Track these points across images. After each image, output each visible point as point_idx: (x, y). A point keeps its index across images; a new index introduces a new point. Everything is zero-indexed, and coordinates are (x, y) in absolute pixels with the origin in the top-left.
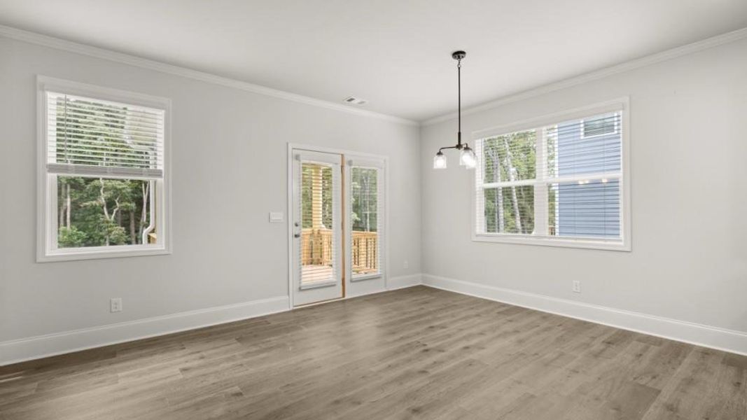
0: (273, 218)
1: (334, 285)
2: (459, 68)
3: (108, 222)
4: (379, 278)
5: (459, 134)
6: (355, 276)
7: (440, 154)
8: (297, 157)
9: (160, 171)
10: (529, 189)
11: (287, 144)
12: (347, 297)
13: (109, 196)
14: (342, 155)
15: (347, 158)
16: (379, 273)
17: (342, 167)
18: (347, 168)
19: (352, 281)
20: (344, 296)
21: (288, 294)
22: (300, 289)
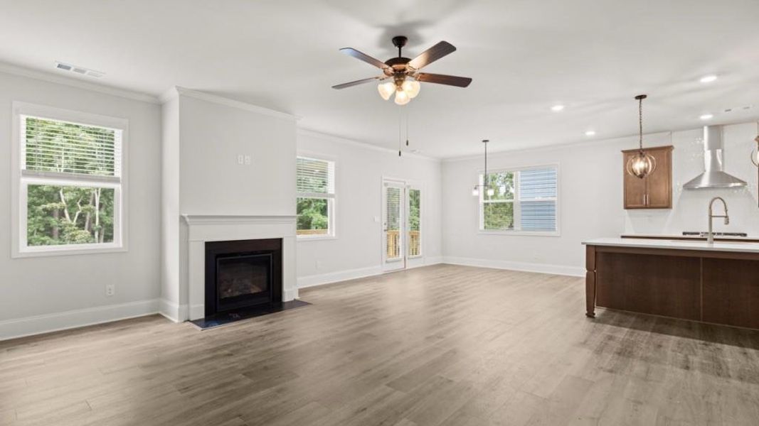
0: (375, 220)
3: (71, 226)
10: (512, 204)
12: (407, 268)
13: (72, 198)
19: (408, 259)
20: (405, 267)
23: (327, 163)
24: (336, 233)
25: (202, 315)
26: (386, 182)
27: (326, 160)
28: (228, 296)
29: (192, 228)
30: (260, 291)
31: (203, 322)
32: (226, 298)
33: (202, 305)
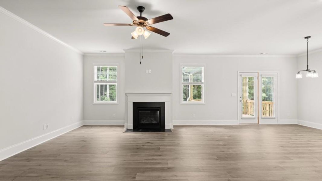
0: (233, 95)
1: (255, 119)
2: (308, 42)
4: (274, 119)
5: (308, 66)
6: (264, 117)
7: (299, 73)
8: (241, 75)
9: (203, 83)
11: (237, 71)
12: (260, 124)
14: (258, 73)
15: (260, 74)
16: (274, 117)
17: (258, 77)
18: (260, 77)
19: (262, 118)
20: (258, 123)
21: (238, 119)
22: (242, 119)
23: (201, 68)
24: (205, 102)
25: (132, 128)
26: (240, 74)
27: (201, 66)
28: (143, 123)
29: (129, 97)
30: (156, 123)
31: (132, 131)
32: (142, 124)
33: (132, 124)
